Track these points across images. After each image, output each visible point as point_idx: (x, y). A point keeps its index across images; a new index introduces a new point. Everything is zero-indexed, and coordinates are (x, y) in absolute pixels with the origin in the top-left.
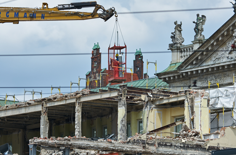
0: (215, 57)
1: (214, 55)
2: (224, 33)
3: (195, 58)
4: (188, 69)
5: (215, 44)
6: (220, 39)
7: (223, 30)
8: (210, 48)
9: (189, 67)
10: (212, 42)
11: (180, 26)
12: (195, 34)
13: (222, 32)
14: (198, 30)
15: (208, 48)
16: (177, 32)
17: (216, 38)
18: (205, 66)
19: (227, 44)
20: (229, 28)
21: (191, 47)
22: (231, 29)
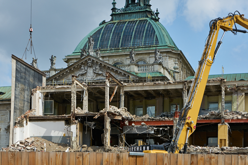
0: (66, 78)
1: (66, 77)
2: (75, 67)
3: (54, 77)
4: (49, 83)
5: (68, 71)
6: (72, 69)
7: (75, 65)
8: (65, 74)
9: (50, 82)
10: (67, 70)
11: (36, 60)
12: (51, 65)
13: (74, 66)
14: (52, 63)
15: (64, 73)
16: (34, 63)
17: (70, 68)
18: (59, 82)
19: (75, 72)
20: (79, 65)
21: (49, 72)
22: (80, 65)
